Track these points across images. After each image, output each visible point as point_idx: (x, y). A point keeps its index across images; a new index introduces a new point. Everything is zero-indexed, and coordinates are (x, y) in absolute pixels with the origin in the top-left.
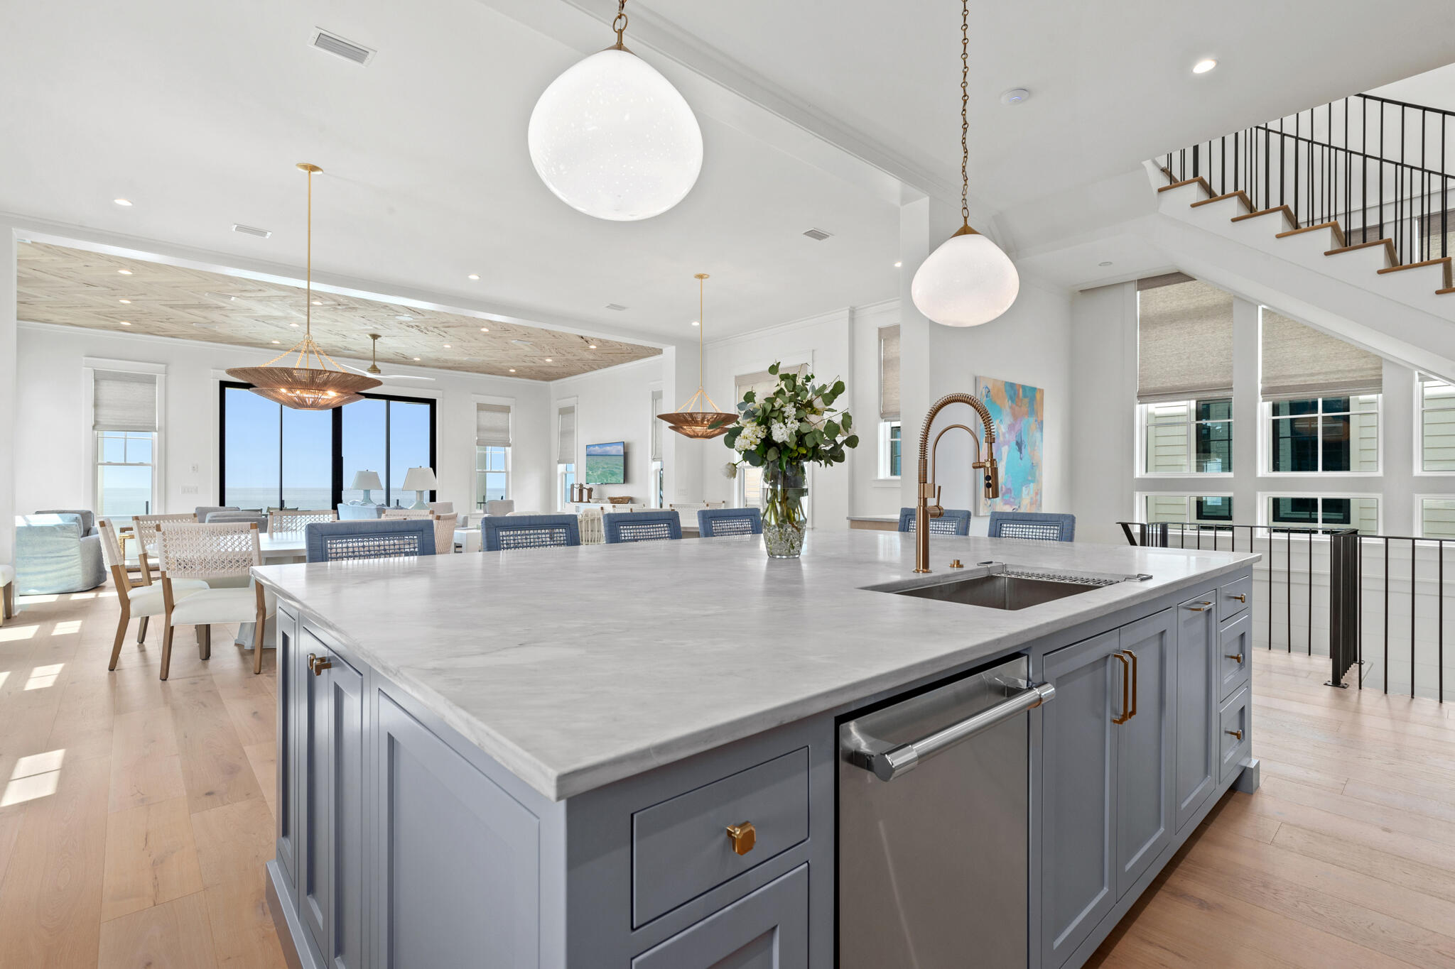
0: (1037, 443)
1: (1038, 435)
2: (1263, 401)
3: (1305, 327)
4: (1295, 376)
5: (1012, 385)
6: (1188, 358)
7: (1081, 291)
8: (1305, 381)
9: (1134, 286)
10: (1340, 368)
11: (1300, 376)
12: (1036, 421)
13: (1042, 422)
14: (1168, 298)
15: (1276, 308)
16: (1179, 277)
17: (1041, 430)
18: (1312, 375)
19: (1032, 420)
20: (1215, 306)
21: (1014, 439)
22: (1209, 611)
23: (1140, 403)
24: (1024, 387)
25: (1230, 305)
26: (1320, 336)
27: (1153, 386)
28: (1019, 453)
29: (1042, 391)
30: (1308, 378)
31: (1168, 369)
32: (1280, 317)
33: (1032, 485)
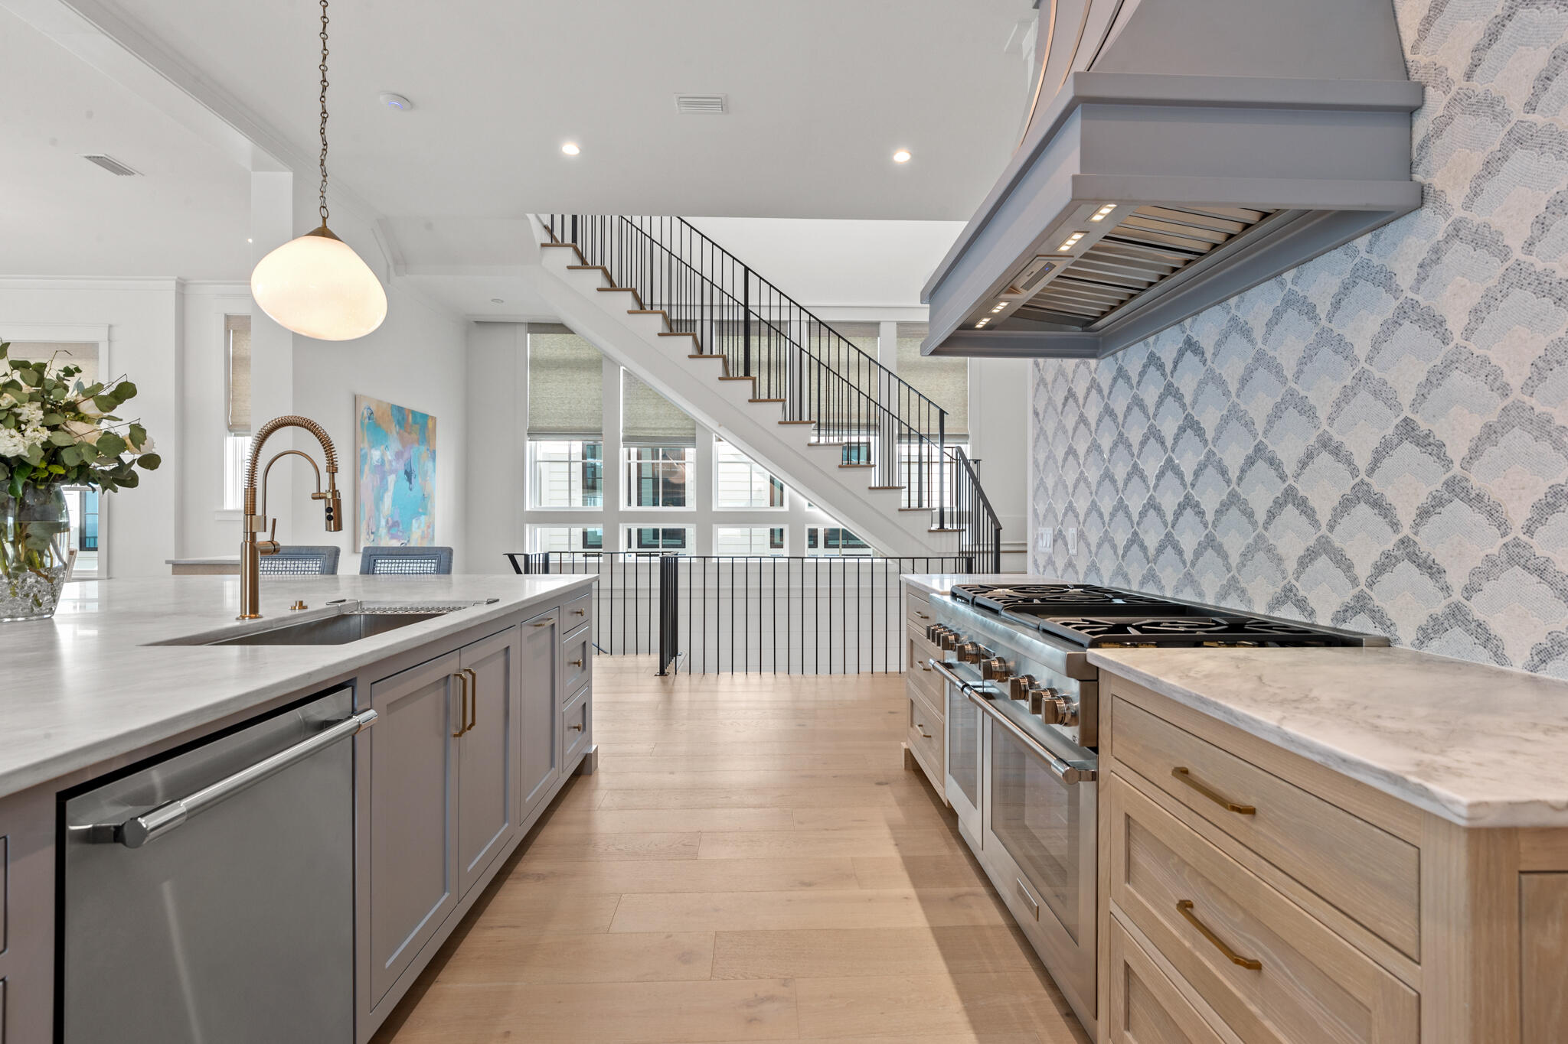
0: (429, 473)
1: (430, 464)
2: (624, 447)
3: (651, 390)
4: (644, 429)
5: (400, 409)
6: (569, 403)
7: (476, 322)
8: (651, 433)
9: (524, 328)
10: (672, 426)
11: (649, 429)
12: (428, 450)
13: (434, 451)
14: (551, 345)
15: (631, 371)
16: (560, 328)
17: (434, 459)
18: (654, 429)
19: (423, 448)
20: (590, 360)
21: (403, 467)
22: (553, 625)
23: (530, 440)
24: (413, 413)
25: (600, 361)
26: (660, 399)
27: (541, 425)
28: (408, 483)
29: (434, 419)
30: (653, 432)
31: (553, 411)
32: (635, 378)
33: (423, 518)
